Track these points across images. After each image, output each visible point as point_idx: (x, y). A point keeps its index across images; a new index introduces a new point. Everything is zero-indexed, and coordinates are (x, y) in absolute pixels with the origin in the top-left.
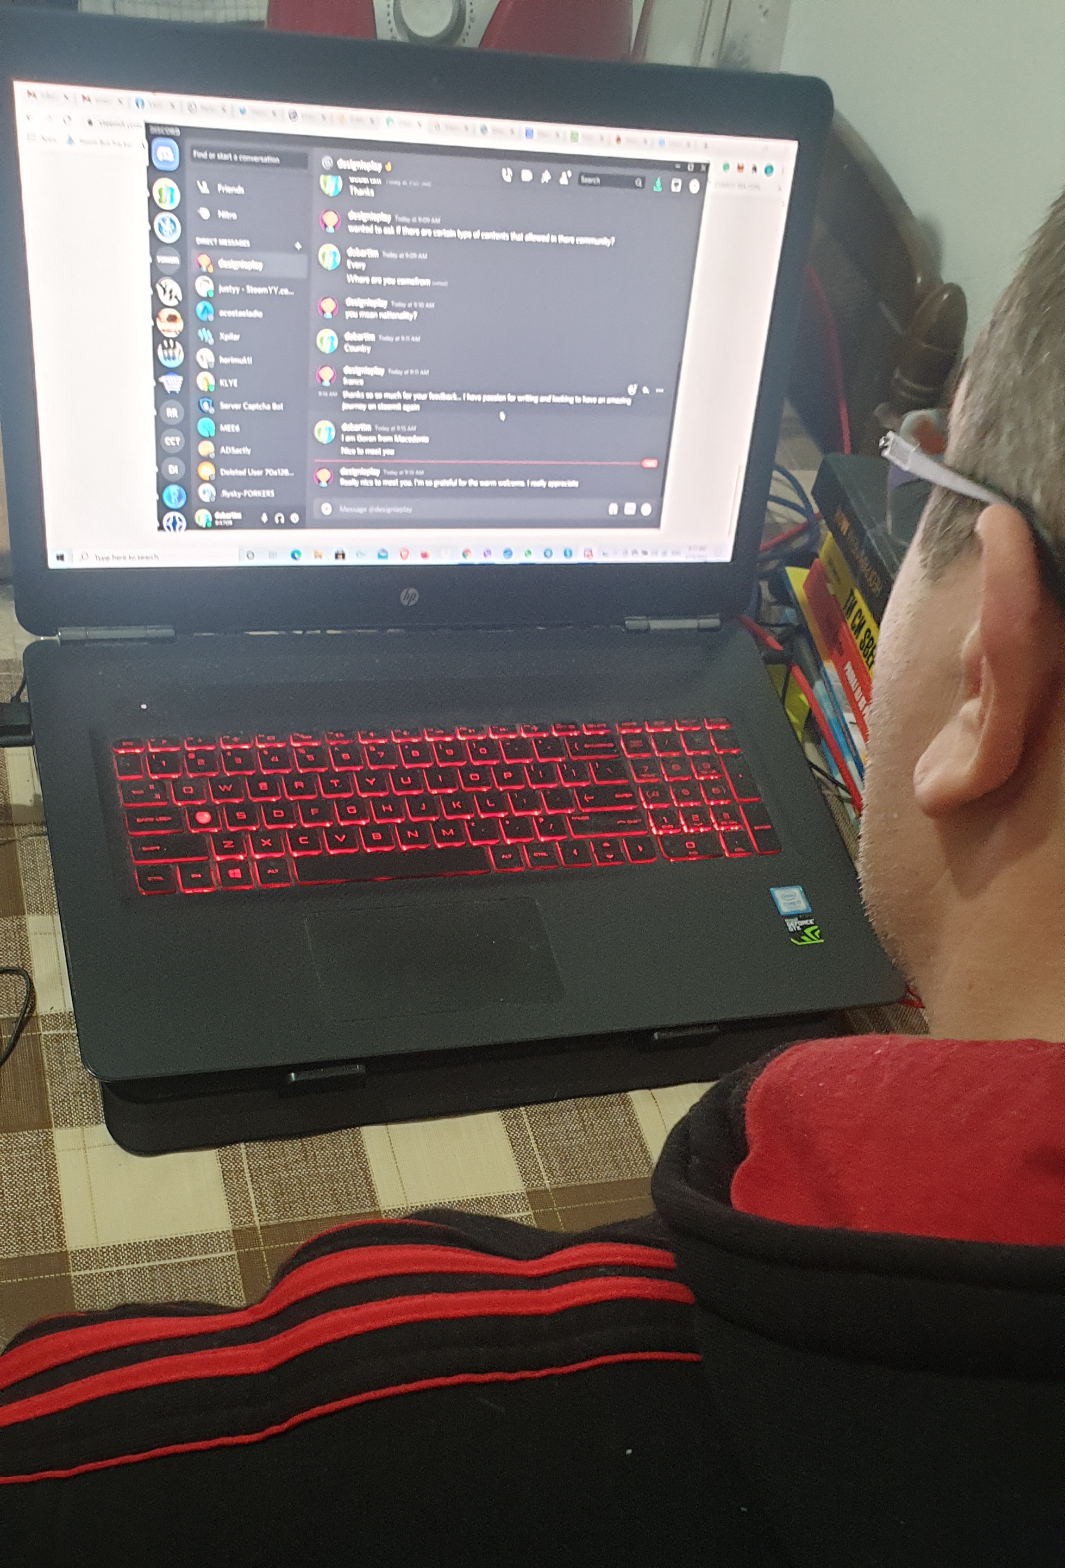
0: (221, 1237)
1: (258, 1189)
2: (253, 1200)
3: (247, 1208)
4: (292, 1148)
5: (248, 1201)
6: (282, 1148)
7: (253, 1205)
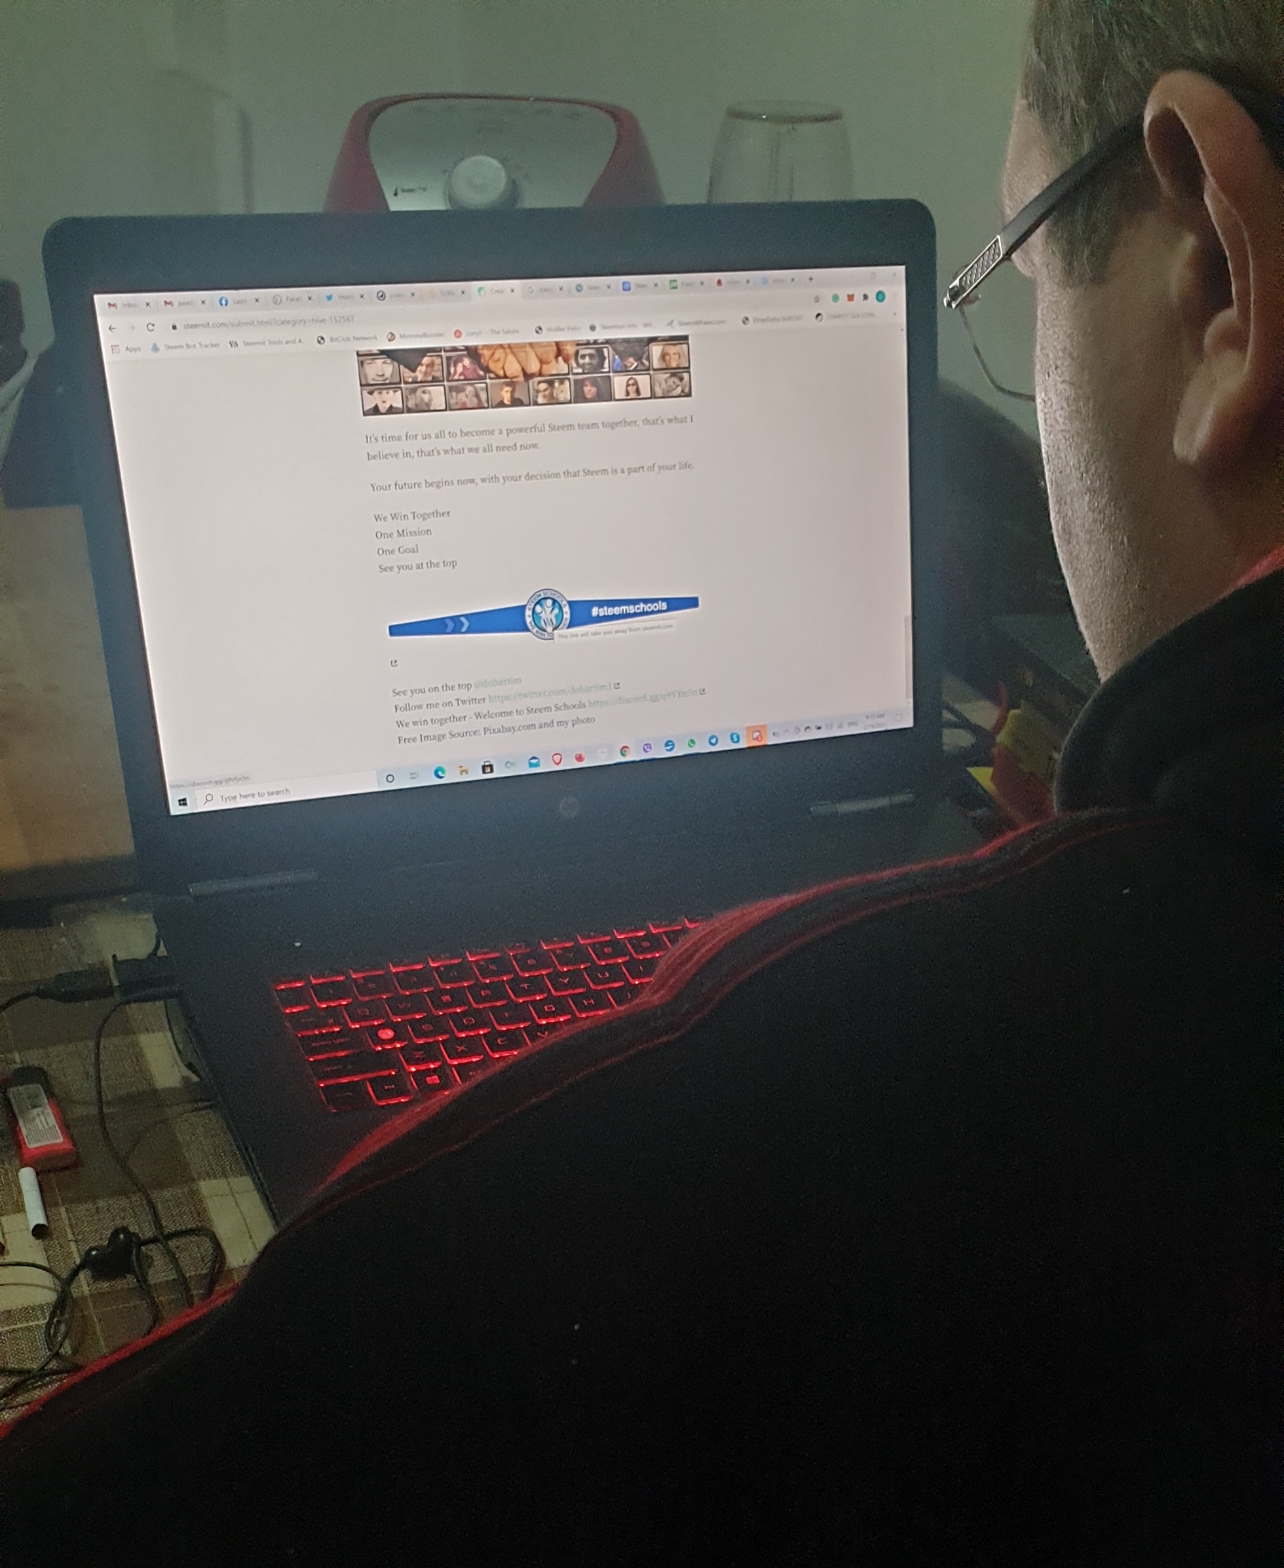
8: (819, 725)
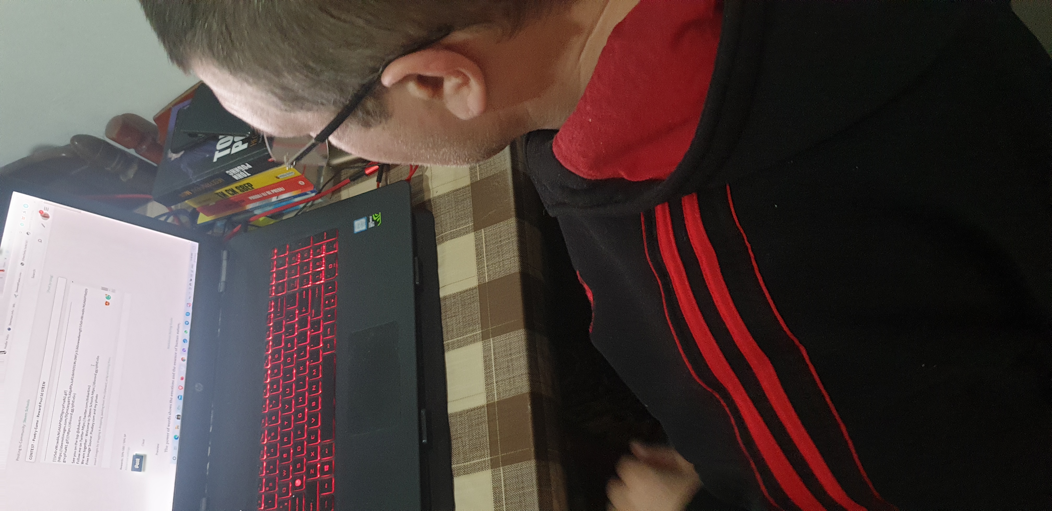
0: (494, 474)
1: (473, 458)
2: (478, 460)
3: (482, 463)
4: (455, 444)
5: (479, 463)
6: (456, 448)
7: (480, 460)
8: (190, 280)
